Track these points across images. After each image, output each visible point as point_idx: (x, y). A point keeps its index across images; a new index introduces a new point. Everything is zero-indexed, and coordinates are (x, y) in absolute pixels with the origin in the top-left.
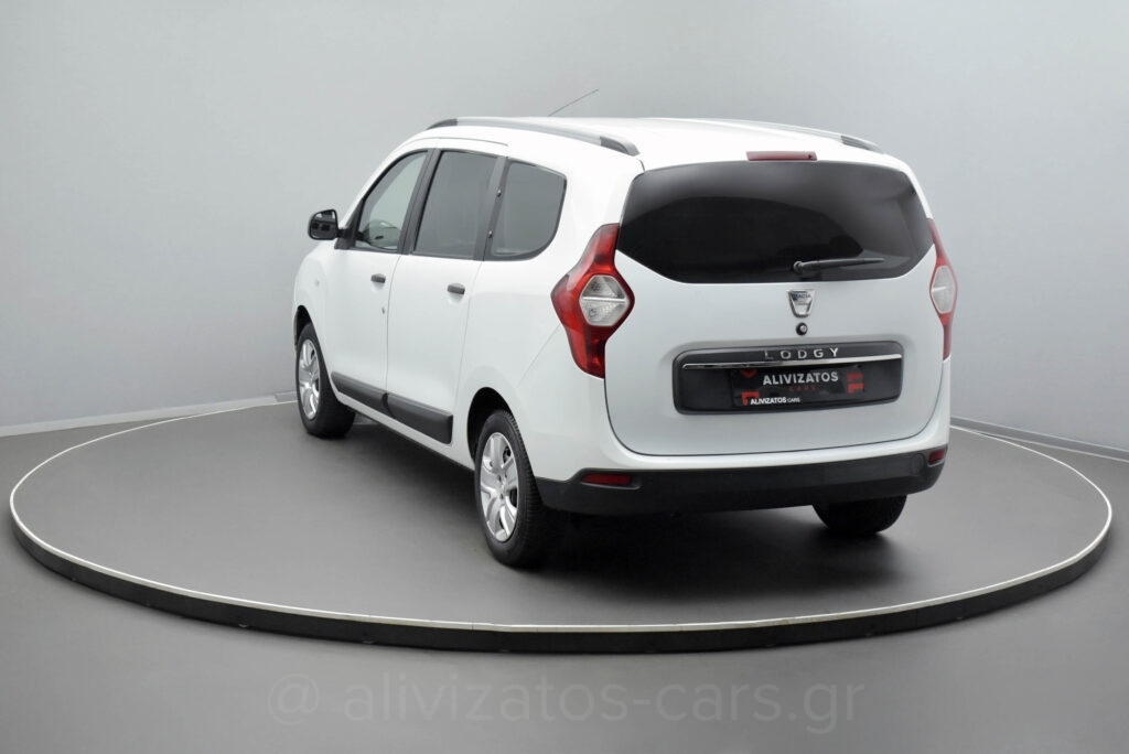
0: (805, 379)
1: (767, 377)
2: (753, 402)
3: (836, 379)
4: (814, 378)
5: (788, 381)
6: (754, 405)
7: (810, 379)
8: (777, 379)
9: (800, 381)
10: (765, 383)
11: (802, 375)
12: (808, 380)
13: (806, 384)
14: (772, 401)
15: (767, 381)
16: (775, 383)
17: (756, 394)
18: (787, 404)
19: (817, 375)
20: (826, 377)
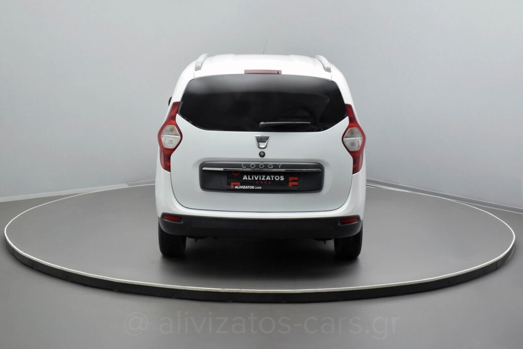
0: (265, 178)
1: (245, 176)
2: (236, 187)
3: (282, 179)
4: (271, 178)
5: (256, 179)
6: (236, 189)
7: (268, 178)
8: (251, 177)
9: (263, 179)
10: (244, 179)
11: (264, 176)
12: (267, 179)
13: (266, 180)
14: (246, 187)
15: (245, 178)
16: (249, 179)
17: (239, 184)
18: (254, 189)
19: (272, 177)
20: (277, 178)
